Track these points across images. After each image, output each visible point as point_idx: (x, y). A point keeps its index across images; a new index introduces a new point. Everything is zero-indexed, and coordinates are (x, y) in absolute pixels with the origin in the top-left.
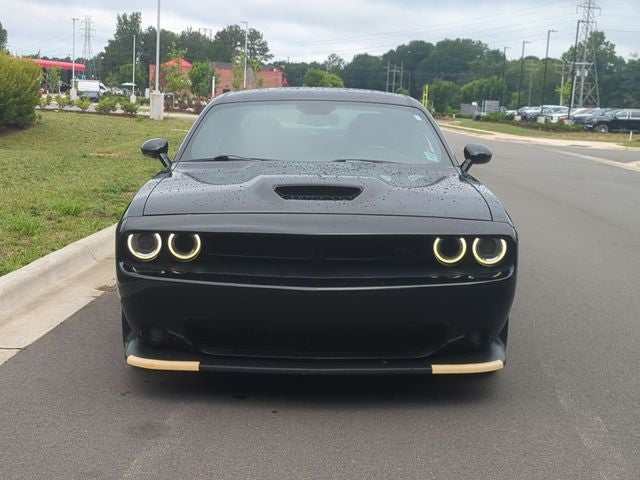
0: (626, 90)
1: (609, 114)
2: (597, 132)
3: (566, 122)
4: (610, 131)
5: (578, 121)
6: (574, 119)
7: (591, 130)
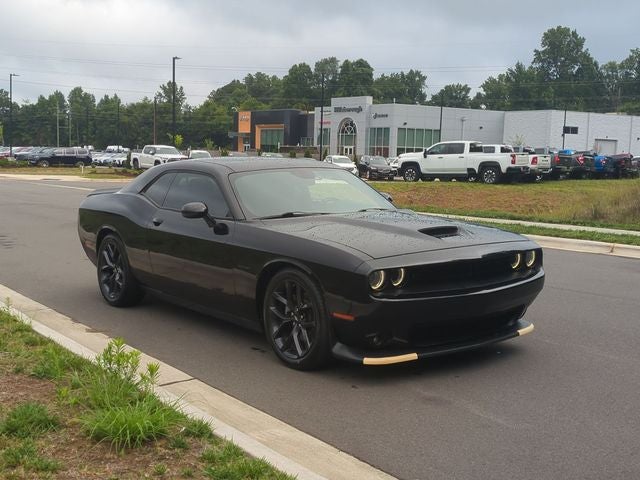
0: (23, 130)
1: (48, 152)
2: (40, 166)
3: (10, 159)
4: (51, 165)
5: (20, 158)
6: (16, 156)
7: (35, 165)
